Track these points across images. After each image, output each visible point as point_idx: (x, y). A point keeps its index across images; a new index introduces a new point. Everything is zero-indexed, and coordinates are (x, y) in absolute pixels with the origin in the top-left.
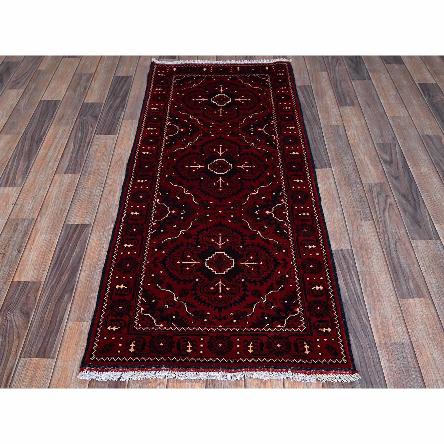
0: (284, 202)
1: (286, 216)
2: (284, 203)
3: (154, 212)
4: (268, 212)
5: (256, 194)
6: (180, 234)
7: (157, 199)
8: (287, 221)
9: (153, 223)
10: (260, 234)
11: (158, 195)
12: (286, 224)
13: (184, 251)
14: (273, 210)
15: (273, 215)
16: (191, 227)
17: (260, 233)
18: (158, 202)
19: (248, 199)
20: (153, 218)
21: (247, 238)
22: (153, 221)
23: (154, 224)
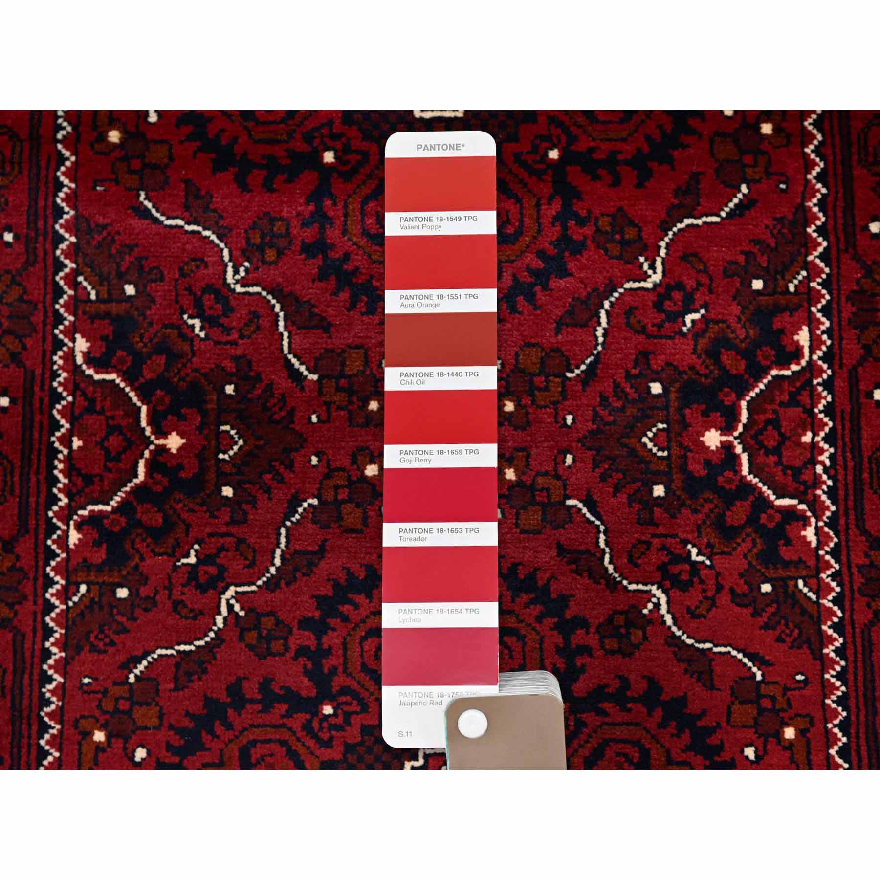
0: (812, 351)
1: (814, 462)
2: (811, 362)
3: (66, 441)
4: (713, 439)
5: (648, 285)
6: (219, 621)
7: (70, 333)
8: (817, 508)
9: (66, 534)
10: (664, 609)
11: (77, 304)
12: (810, 534)
13: (254, 743)
14: (744, 416)
15: (744, 458)
16: (277, 561)
17: (663, 599)
18: (79, 360)
19: (600, 332)
20: (66, 491)
21: (592, 641)
22: (66, 515)
23: (74, 537)
